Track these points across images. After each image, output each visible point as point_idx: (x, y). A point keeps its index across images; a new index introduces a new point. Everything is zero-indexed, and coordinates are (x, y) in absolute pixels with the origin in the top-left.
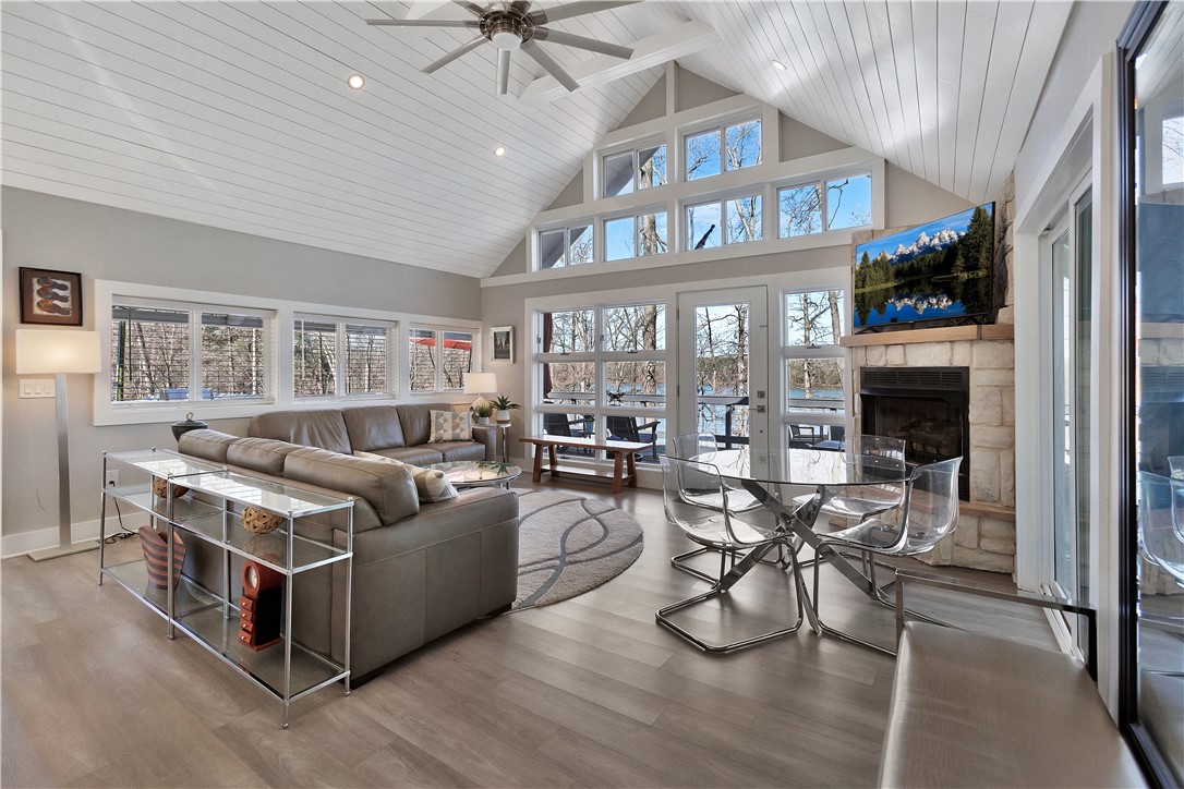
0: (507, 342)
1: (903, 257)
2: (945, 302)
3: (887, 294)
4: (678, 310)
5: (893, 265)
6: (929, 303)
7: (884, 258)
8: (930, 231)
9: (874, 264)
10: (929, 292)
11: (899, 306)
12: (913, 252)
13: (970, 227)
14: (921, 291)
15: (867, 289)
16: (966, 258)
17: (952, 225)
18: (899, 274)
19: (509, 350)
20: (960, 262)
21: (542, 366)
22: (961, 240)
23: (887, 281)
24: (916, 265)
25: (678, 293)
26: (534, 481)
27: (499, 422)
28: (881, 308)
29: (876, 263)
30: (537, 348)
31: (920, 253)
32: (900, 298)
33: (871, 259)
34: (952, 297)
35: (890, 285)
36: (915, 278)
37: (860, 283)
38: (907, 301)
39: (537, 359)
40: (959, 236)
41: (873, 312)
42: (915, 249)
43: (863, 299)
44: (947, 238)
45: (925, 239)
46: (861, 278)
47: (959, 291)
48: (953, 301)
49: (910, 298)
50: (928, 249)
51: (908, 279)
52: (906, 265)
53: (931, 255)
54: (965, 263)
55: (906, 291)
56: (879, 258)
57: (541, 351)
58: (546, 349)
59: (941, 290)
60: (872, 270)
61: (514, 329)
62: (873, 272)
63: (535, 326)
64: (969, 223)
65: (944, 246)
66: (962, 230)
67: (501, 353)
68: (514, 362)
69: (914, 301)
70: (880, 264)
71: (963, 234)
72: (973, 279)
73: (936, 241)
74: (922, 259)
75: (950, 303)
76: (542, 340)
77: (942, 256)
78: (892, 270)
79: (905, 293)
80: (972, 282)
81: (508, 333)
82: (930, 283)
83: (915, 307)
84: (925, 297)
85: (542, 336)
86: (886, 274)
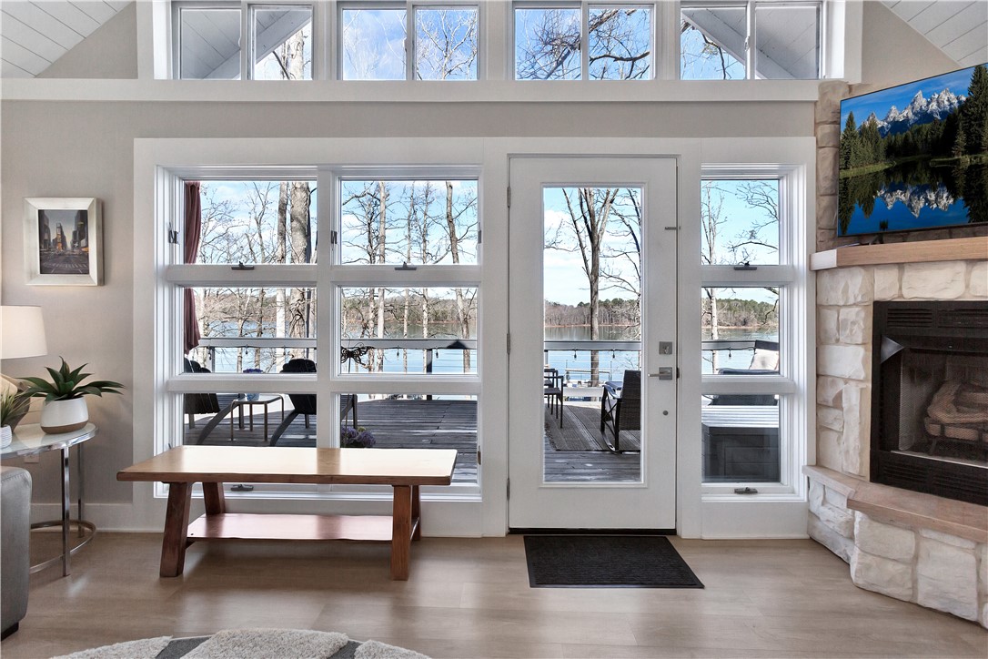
0: (81, 233)
1: (897, 126)
2: (946, 200)
3: (875, 182)
4: (509, 190)
5: (883, 136)
6: (927, 200)
7: (873, 124)
8: (928, 90)
9: (861, 133)
10: (926, 182)
11: (891, 201)
12: (907, 119)
13: (971, 90)
14: (917, 179)
15: (851, 173)
16: (968, 134)
17: (952, 84)
18: (891, 151)
19: (86, 256)
20: (961, 139)
21: (180, 294)
22: (963, 106)
23: (876, 160)
24: (911, 140)
25: (510, 156)
26: (164, 574)
27: (50, 431)
28: (868, 203)
29: (863, 131)
30: (166, 253)
31: (916, 122)
32: (892, 189)
33: (858, 125)
34: (953, 193)
35: (881, 167)
36: (909, 159)
37: (843, 161)
38: (901, 196)
39: (170, 277)
40: (959, 102)
41: (858, 210)
42: (910, 115)
43: (845, 188)
44: (946, 103)
45: (921, 102)
46: (844, 153)
47: (960, 182)
48: (955, 198)
49: (904, 190)
50: (925, 116)
51: (903, 160)
52: (900, 137)
53: (928, 126)
54: (967, 141)
55: (899, 179)
56: (867, 125)
57: (179, 260)
58: (189, 254)
59: (941, 179)
60: (858, 141)
61: (102, 207)
62: (859, 145)
63: (166, 206)
64: (968, 84)
65: (943, 114)
66: (963, 93)
67: (57, 258)
68: (103, 280)
69: (908, 194)
70: (868, 133)
71: (964, 99)
72: (977, 166)
73: (934, 106)
74: (918, 131)
75: (951, 201)
76: (181, 238)
77: (942, 128)
78: (883, 143)
79: (897, 181)
80: (976, 170)
81: (83, 215)
82: (927, 168)
83: (910, 206)
84: (921, 190)
85: (179, 227)
86: (876, 149)
